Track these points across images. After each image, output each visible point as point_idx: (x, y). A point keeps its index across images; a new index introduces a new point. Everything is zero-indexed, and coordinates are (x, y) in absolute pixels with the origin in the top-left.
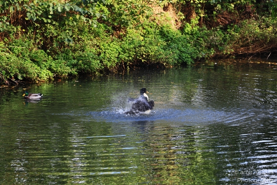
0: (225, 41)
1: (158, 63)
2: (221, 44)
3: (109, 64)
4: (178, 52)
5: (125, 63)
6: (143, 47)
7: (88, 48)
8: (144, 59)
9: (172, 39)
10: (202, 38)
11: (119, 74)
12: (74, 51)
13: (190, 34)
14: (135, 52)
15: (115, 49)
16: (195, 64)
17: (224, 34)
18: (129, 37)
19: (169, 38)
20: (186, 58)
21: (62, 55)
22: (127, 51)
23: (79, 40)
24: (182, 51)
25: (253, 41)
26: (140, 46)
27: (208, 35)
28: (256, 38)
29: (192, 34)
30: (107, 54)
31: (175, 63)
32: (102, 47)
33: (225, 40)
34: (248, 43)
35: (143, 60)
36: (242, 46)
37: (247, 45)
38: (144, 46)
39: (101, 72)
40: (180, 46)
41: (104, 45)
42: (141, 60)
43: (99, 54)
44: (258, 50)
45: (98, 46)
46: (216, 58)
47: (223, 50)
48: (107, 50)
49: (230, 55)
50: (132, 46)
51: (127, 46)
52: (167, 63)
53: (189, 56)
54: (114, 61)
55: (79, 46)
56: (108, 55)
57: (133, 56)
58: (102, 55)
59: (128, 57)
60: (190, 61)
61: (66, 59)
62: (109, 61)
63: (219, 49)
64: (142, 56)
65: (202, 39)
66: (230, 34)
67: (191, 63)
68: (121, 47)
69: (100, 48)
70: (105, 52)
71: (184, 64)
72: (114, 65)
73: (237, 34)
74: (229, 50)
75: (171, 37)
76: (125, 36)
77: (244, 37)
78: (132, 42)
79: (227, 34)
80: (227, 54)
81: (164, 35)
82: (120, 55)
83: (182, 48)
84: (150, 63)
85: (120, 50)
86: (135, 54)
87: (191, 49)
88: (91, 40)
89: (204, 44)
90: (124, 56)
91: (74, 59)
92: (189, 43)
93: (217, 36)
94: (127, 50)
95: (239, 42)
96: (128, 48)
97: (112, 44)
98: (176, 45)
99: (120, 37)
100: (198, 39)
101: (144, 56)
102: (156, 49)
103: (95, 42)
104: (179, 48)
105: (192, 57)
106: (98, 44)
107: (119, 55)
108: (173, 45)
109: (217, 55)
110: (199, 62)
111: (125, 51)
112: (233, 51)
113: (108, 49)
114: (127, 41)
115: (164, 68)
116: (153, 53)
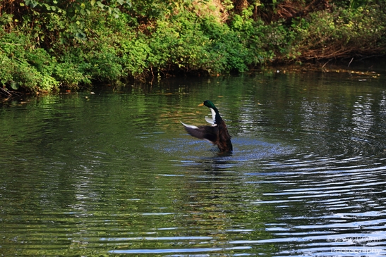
0: (288, 41)
1: (201, 70)
2: (283, 45)
3: (134, 70)
4: (225, 53)
5: (155, 69)
6: (180, 47)
7: (105, 47)
8: (181, 63)
9: (217, 36)
10: (259, 35)
11: (147, 83)
12: (87, 50)
13: (241, 31)
14: (170, 54)
15: (142, 50)
16: (249, 72)
17: (287, 31)
18: (160, 32)
19: (214, 34)
20: (237, 63)
21: (69, 56)
22: (158, 52)
23: (93, 35)
24: (231, 54)
25: (327, 41)
26: (177, 46)
27: (264, 31)
28: (330, 37)
29: (243, 31)
30: (132, 56)
31: (222, 70)
32: (123, 45)
33: (288, 39)
34: (319, 44)
35: (180, 65)
36: (311, 48)
37: (318, 47)
38: (181, 45)
39: (122, 80)
40: (229, 46)
41: (126, 43)
42: (177, 65)
43: (120, 55)
44: (334, 54)
45: (118, 44)
46: (276, 64)
47: (287, 53)
48: (130, 51)
49: (295, 60)
50: (165, 45)
51: (158, 45)
52: (212, 69)
53: (242, 61)
54: (141, 66)
55: (92, 43)
56: (132, 57)
57: (167, 59)
58: (124, 57)
59: (161, 60)
60: (242, 68)
61: (75, 61)
62: (133, 65)
63: (281, 52)
64: (179, 60)
65: (257, 37)
66: (296, 31)
67: (244, 70)
68: (150, 46)
69: (120, 47)
70: (128, 53)
71: (235, 72)
72: (141, 70)
73: (306, 31)
74: (294, 53)
75: (217, 33)
76: (154, 30)
77: (314, 36)
78: (165, 39)
79: (292, 30)
80: (291, 58)
81: (207, 30)
82: (149, 58)
83: (232, 50)
84: (190, 69)
85: (149, 50)
86: (169, 56)
87: (244, 51)
88: (109, 35)
89: (261, 44)
90: (154, 59)
91: (86, 61)
92: (240, 42)
93: (278, 34)
94: (159, 50)
95: (307, 42)
96: (159, 48)
97: (137, 42)
98: (223, 44)
99: (147, 32)
100: (251, 37)
101: (182, 59)
102: (198, 51)
103: (115, 38)
104: (228, 50)
105: (245, 62)
106: (119, 42)
107: (147, 58)
108: (222, 45)
109: (277, 60)
110: (254, 68)
111: (156, 51)
112: (299, 54)
113: (132, 49)
114: (158, 37)
115: (208, 76)
116: (195, 55)
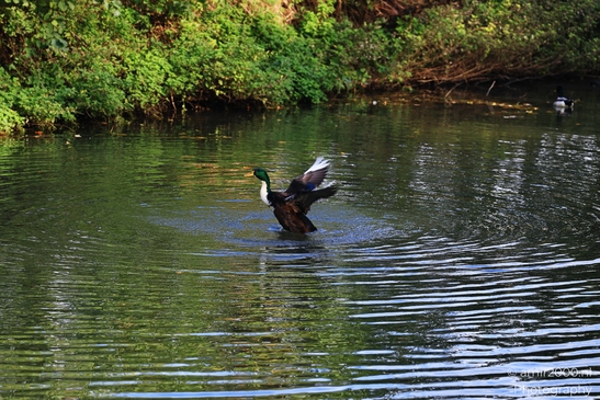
0: (390, 54)
1: (251, 99)
2: (382, 61)
3: (144, 99)
4: (290, 73)
5: (177, 99)
6: (218, 63)
7: (97, 61)
8: (219, 88)
9: (278, 45)
10: (344, 44)
11: (165, 121)
12: (68, 68)
13: (316, 37)
14: (201, 73)
15: (157, 67)
16: (329, 102)
17: (390, 37)
18: (187, 39)
19: (272, 43)
20: (309, 88)
21: (39, 77)
22: (183, 70)
23: (79, 43)
24: (300, 74)
25: (453, 55)
26: (213, 60)
27: (354, 39)
28: (459, 48)
29: (319, 37)
30: (141, 77)
31: (285, 100)
32: (127, 60)
33: (391, 51)
34: (441, 59)
35: (218, 92)
36: (428, 65)
37: (439, 64)
38: (220, 60)
39: (125, 115)
40: (296, 61)
41: (132, 56)
42: (213, 92)
43: (123, 75)
44: (464, 74)
45: (119, 58)
46: (373, 90)
47: (389, 73)
48: (139, 68)
49: (402, 84)
50: (194, 59)
51: (183, 60)
52: (270, 99)
53: (317, 86)
54: (156, 93)
55: (78, 56)
56: (141, 79)
57: (197, 83)
58: (129, 78)
59: (187, 83)
60: (317, 96)
61: (49, 85)
62: (143, 91)
63: (380, 71)
64: (216, 82)
65: (341, 47)
66: (404, 38)
67: (321, 100)
68: (169, 62)
69: (122, 63)
70: (134, 72)
71: (306, 103)
72: (155, 100)
73: (419, 37)
74: (400, 73)
75: (277, 41)
76: (177, 36)
77: (433, 46)
78: (194, 50)
79: (397, 37)
80: (395, 82)
81: (262, 36)
82: (169, 80)
83: (301, 67)
84: (234, 98)
85: (168, 67)
86: (201, 77)
87: (320, 70)
88: (104, 43)
89: (348, 59)
90: (177, 82)
91: (67, 84)
92: (315, 55)
93: (375, 42)
94: (185, 68)
95: (421, 56)
96: (185, 64)
97: (150, 54)
98: (287, 58)
99: (165, 39)
100: (332, 48)
101: (221, 83)
102: (245, 70)
103: (114, 47)
104: (295, 67)
105: (322, 88)
106: (120, 54)
107: (165, 79)
108: (285, 60)
109: (373, 84)
110: (336, 97)
111: (179, 70)
112: (409, 74)
113: (142, 66)
114: (183, 47)
115: (264, 110)
116: (242, 76)
